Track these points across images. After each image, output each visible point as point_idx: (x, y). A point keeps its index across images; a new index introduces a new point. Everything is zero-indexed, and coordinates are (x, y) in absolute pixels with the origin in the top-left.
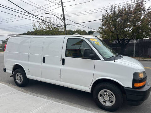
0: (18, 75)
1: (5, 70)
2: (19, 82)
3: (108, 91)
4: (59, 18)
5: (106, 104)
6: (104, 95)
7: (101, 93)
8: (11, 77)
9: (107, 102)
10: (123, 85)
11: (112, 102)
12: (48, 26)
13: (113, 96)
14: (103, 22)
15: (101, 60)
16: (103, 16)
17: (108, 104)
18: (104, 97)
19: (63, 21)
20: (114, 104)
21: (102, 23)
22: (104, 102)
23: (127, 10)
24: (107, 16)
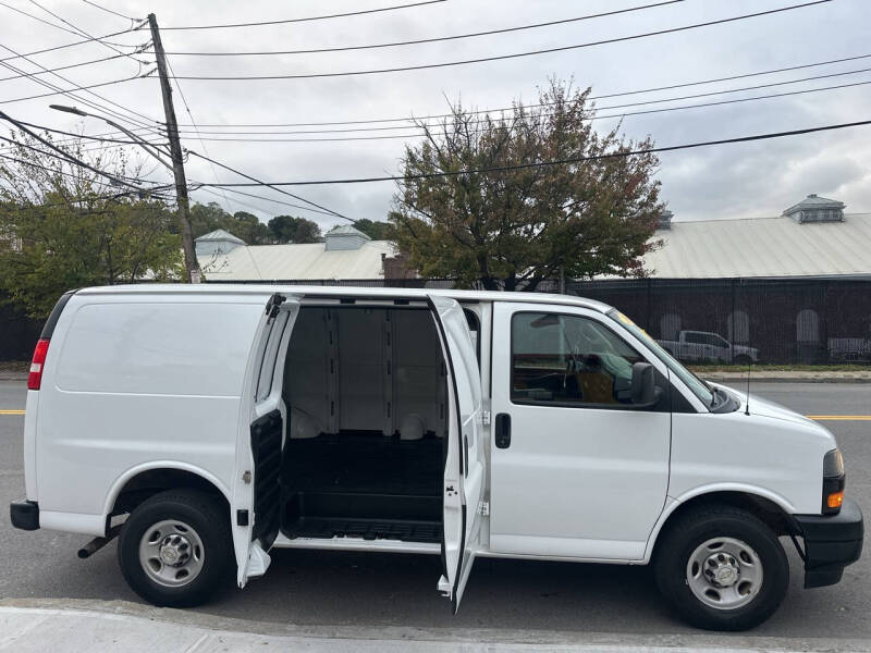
0: (154, 537)
1: (26, 516)
2: (166, 577)
3: (728, 544)
4: (143, 143)
5: (721, 602)
6: (713, 564)
7: (698, 556)
8: (83, 554)
9: (722, 592)
10: (792, 508)
11: (744, 587)
12: (57, 181)
13: (749, 561)
14: (408, 186)
15: (696, 412)
16: (412, 157)
17: (730, 600)
18: (715, 571)
19: (169, 161)
20: (758, 596)
21: (405, 189)
22: (713, 594)
23: (513, 134)
24: (427, 158)
